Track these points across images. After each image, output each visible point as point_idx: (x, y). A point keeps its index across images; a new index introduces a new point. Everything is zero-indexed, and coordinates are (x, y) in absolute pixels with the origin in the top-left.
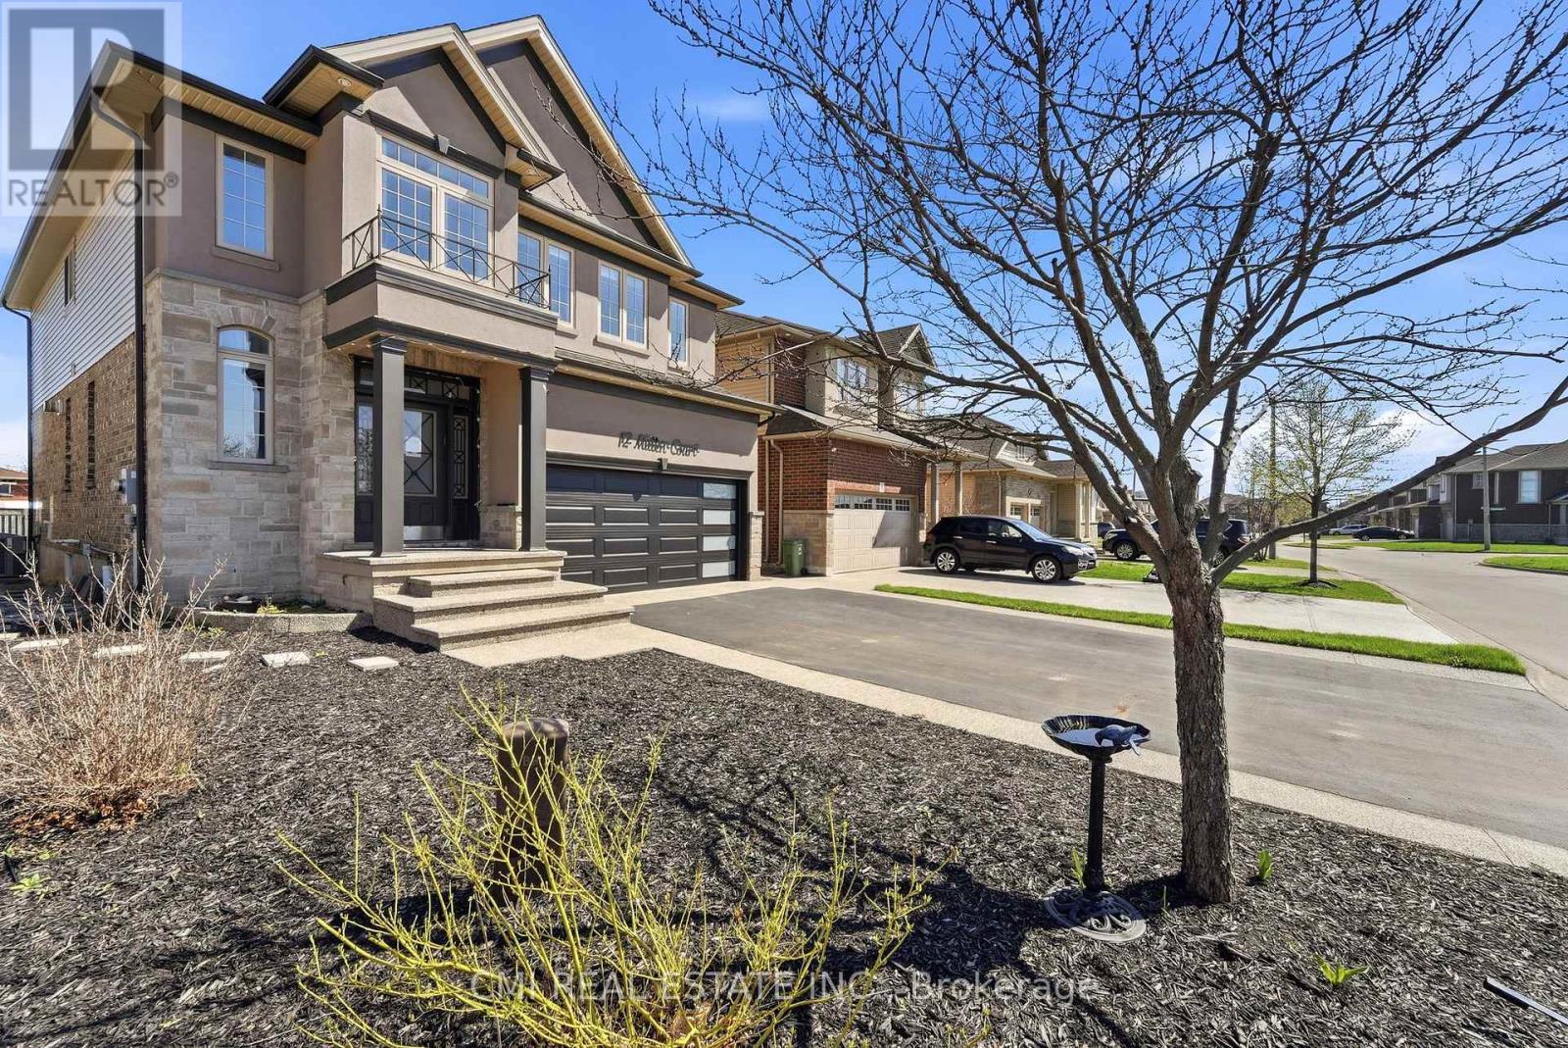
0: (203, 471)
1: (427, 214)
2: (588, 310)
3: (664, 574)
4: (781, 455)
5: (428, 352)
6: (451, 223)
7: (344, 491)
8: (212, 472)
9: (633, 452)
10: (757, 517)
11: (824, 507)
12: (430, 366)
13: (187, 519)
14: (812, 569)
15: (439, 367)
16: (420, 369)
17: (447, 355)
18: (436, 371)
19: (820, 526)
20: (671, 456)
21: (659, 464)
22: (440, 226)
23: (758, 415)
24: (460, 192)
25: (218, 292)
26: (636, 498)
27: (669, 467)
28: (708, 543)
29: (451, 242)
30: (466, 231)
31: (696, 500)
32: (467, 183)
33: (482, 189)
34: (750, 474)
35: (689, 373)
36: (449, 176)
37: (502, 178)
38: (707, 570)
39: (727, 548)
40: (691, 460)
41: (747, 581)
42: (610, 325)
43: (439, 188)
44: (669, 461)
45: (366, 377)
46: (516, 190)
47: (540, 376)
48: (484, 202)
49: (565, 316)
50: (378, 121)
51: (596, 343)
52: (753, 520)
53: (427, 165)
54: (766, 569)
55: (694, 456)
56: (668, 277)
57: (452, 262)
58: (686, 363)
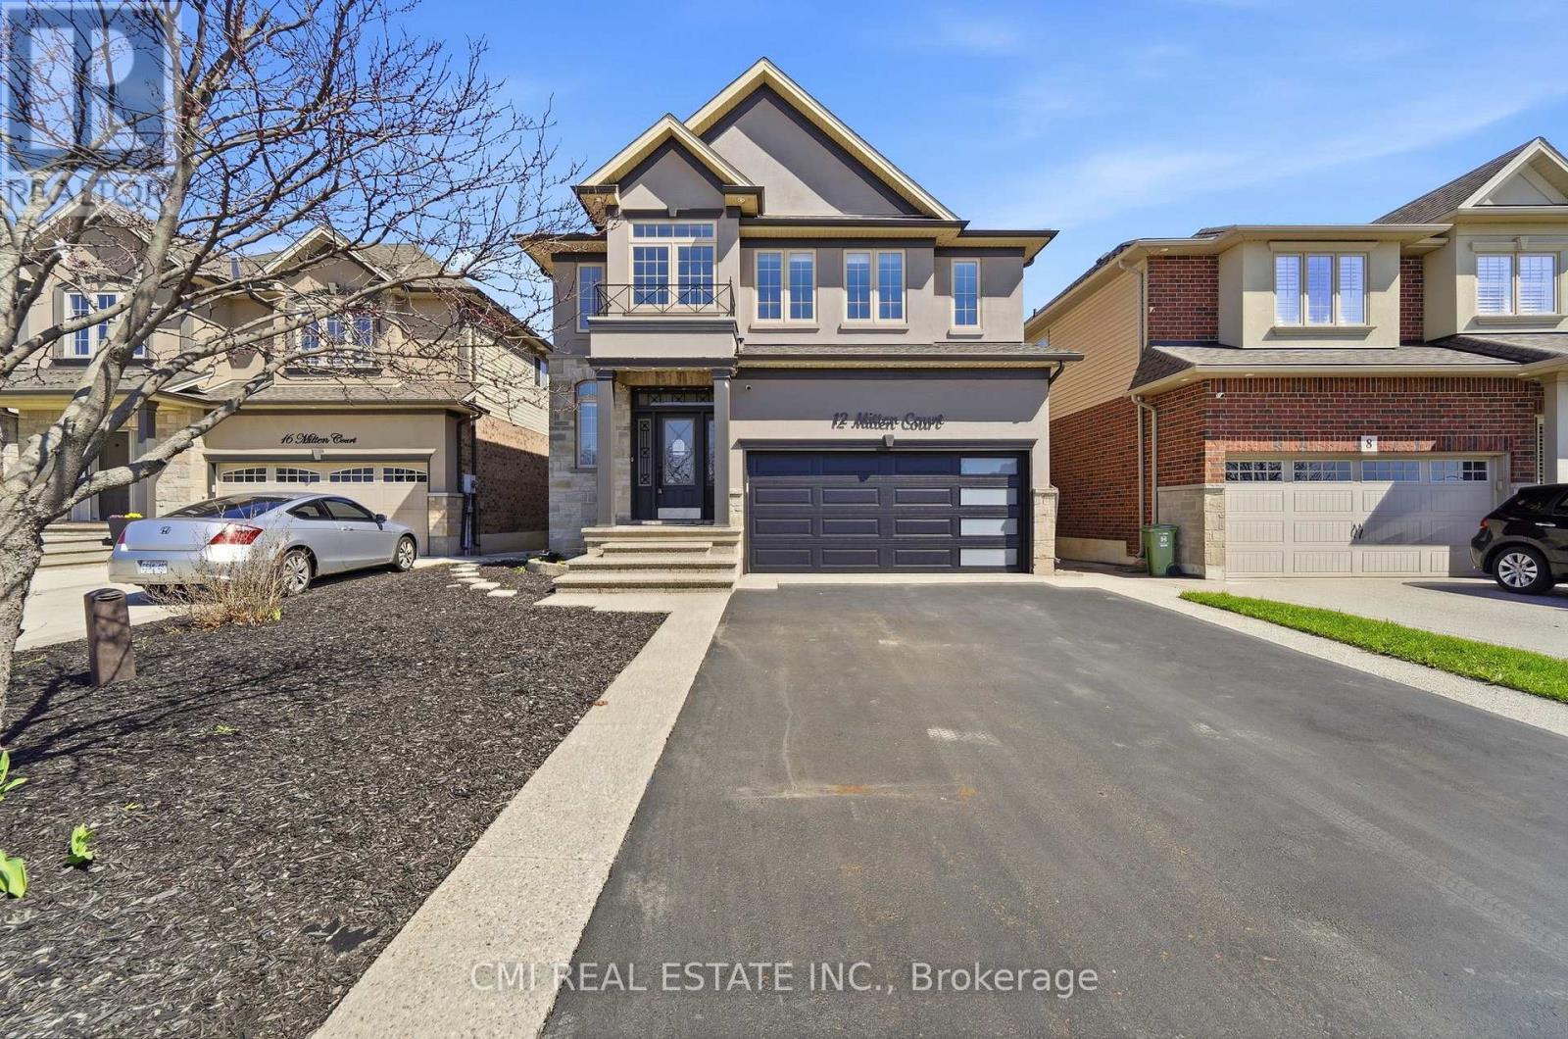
0: (568, 475)
1: (664, 269)
2: (832, 302)
3: (899, 559)
4: (1154, 414)
5: (681, 374)
6: (682, 269)
7: (624, 483)
8: (573, 475)
9: (850, 432)
10: (1045, 495)
11: (1200, 479)
12: (682, 384)
13: (560, 504)
14: (1188, 568)
15: (689, 383)
16: (676, 387)
17: (693, 372)
18: (689, 387)
19: (1197, 506)
20: (900, 432)
21: (883, 441)
22: (674, 276)
23: (1048, 369)
24: (688, 241)
25: (574, 362)
26: (862, 480)
27: (897, 443)
28: (970, 528)
29: (682, 284)
30: (696, 271)
31: (950, 478)
32: (695, 233)
33: (708, 233)
34: (1032, 443)
35: (980, 336)
36: (682, 232)
37: (724, 215)
38: (968, 557)
39: (1002, 534)
40: (932, 434)
41: (1032, 573)
42: (859, 310)
43: (674, 244)
44: (896, 438)
45: (643, 400)
46: (736, 221)
47: (721, 375)
48: (711, 242)
49: (808, 314)
50: (630, 215)
51: (841, 331)
52: (1037, 500)
53: (665, 232)
54: (1058, 561)
55: (937, 428)
56: (933, 239)
57: (683, 299)
58: (978, 326)
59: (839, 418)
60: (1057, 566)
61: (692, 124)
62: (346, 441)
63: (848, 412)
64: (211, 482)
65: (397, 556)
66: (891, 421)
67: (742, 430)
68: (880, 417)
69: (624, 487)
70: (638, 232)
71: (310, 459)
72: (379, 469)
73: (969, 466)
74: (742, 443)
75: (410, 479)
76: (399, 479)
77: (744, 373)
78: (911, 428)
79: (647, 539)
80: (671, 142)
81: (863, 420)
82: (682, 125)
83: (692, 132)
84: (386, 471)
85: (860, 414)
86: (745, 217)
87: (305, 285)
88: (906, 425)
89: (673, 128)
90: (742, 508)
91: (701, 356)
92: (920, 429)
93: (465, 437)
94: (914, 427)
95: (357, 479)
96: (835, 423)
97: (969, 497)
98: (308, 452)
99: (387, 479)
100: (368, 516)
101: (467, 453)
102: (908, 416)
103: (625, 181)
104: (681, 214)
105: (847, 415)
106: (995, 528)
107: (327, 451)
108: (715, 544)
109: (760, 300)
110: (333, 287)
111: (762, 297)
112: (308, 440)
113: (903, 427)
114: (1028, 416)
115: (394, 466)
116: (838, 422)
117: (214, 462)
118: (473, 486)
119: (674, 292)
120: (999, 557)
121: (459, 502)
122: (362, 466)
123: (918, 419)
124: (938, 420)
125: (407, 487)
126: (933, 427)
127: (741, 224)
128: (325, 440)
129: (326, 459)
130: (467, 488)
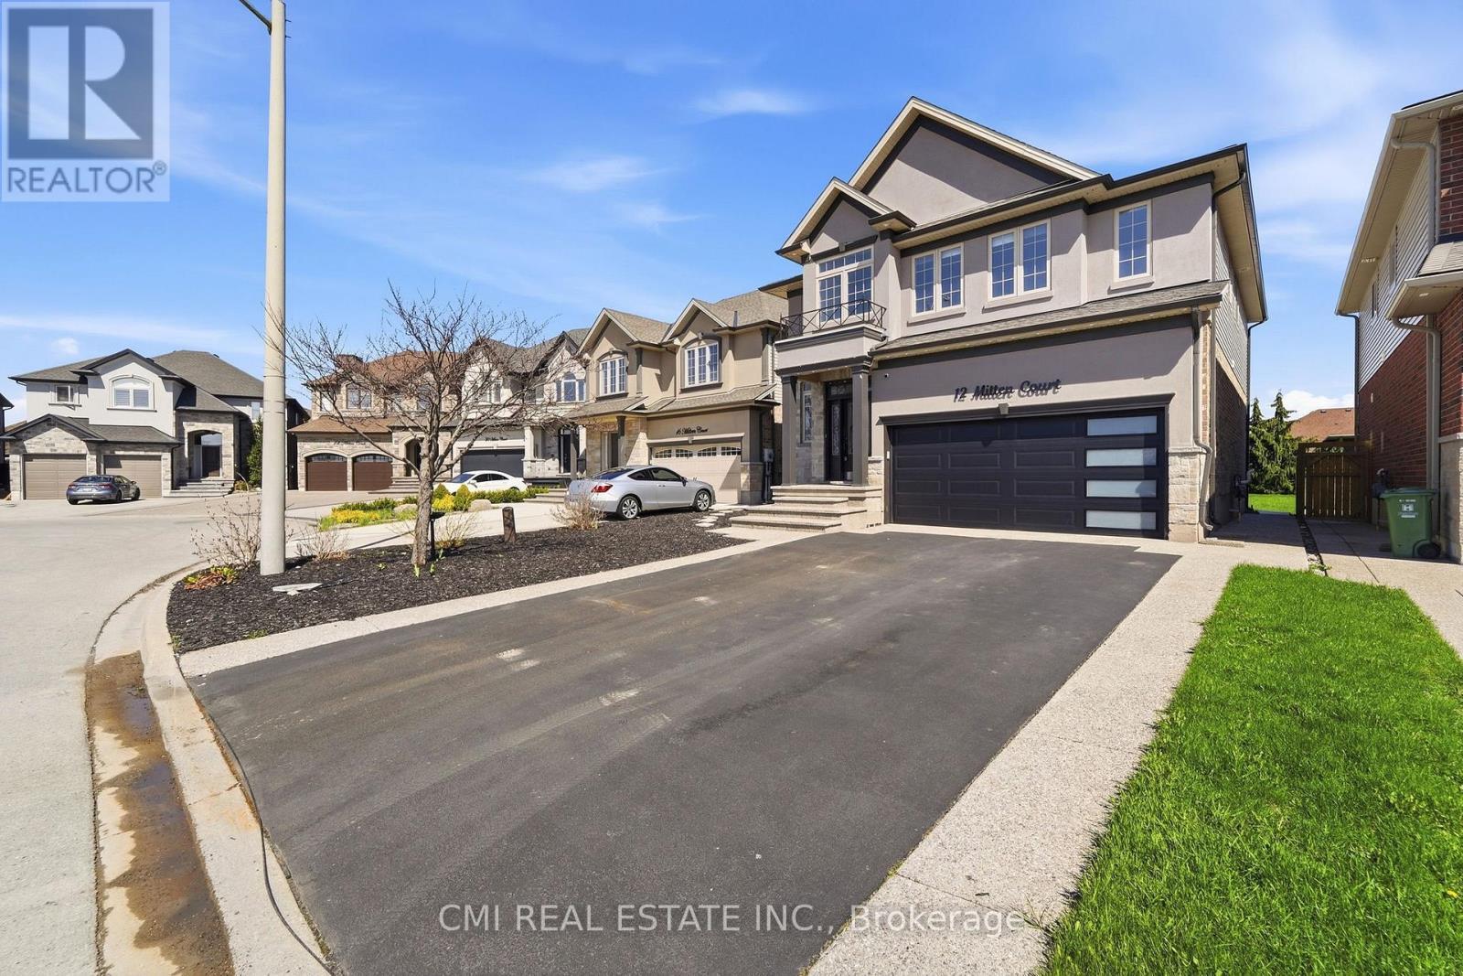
1: (839, 292)
2: (979, 285)
3: (1022, 517)
4: (1434, 338)
6: (851, 289)
7: (819, 454)
9: (971, 403)
10: (1186, 455)
14: (1453, 547)
19: (1457, 463)
20: (1016, 400)
21: (997, 410)
22: (844, 296)
24: (854, 266)
26: (985, 445)
27: (1011, 410)
28: (1095, 489)
29: (851, 300)
30: (860, 288)
31: (1074, 440)
32: (860, 258)
33: (867, 255)
34: (1169, 397)
35: (1151, 284)
36: (850, 260)
37: (879, 238)
38: (1094, 519)
39: (1138, 496)
40: (1050, 398)
41: (1167, 539)
42: (1003, 287)
43: (844, 271)
44: (1010, 405)
45: (834, 391)
46: (889, 241)
47: (856, 370)
48: (869, 263)
49: (957, 301)
50: (816, 258)
51: (985, 311)
52: (1171, 459)
53: (839, 263)
54: (1210, 527)
55: (1054, 393)
56: (1082, 200)
57: (851, 312)
58: (1148, 274)
59: (960, 392)
60: (1208, 534)
61: (853, 183)
62: (703, 431)
63: (968, 388)
64: (650, 459)
65: (695, 502)
66: (1008, 390)
67: (882, 409)
68: (996, 388)
69: (820, 456)
70: (823, 269)
71: (686, 443)
72: (719, 447)
73: (1095, 427)
74: (883, 420)
75: (734, 453)
76: (729, 454)
77: (884, 365)
78: (1028, 395)
79: (820, 494)
80: (839, 198)
81: (981, 392)
82: (847, 185)
83: (855, 188)
84: (723, 449)
85: (978, 387)
86: (894, 235)
87: (691, 336)
88: (1022, 393)
89: (838, 188)
90: (883, 471)
91: (840, 358)
92: (1037, 395)
93: (765, 423)
94: (1030, 393)
95: (709, 454)
96: (956, 397)
97: (1095, 458)
98: (686, 439)
99: (723, 454)
100: (678, 478)
101: (767, 434)
102: (1023, 384)
103: (812, 236)
104: (849, 248)
105: (966, 389)
106: (1128, 489)
107: (695, 438)
108: (851, 499)
109: (918, 297)
110: (700, 336)
111: (919, 294)
112: (688, 431)
113: (1020, 395)
114: (1164, 369)
115: (726, 445)
116: (959, 396)
117: (651, 447)
118: (770, 457)
119: (845, 312)
120: (1133, 520)
121: (761, 468)
122: (711, 446)
123: (1035, 385)
124: (1056, 384)
125: (733, 458)
126: (1050, 391)
127: (894, 241)
128: (694, 431)
129: (695, 442)
130: (766, 458)
